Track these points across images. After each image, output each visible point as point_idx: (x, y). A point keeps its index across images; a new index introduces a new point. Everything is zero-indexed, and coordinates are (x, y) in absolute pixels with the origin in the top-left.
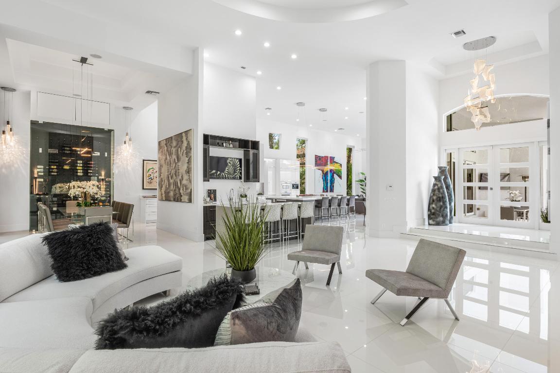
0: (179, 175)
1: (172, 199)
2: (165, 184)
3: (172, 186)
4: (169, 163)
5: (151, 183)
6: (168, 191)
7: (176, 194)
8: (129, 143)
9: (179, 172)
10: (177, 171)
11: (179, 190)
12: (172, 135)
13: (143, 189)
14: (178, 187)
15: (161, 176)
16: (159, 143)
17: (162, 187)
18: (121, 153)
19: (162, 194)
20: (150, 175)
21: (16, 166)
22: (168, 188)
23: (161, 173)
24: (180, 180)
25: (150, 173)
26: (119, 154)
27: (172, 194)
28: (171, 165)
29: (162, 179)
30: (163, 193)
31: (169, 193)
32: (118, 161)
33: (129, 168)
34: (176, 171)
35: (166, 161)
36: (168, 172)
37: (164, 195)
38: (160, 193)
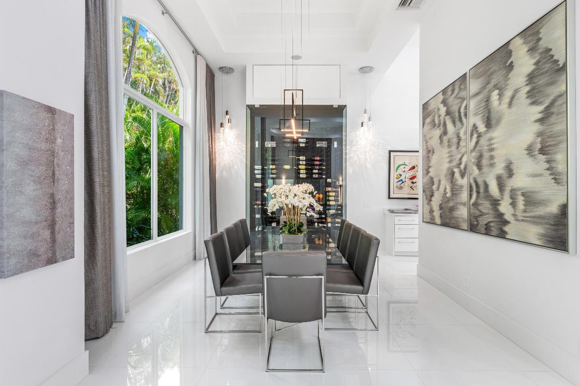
0: (492, 165)
1: (465, 226)
2: (442, 189)
3: (464, 196)
4: (455, 140)
5: (401, 188)
6: (451, 204)
7: (482, 214)
8: (367, 124)
9: (492, 158)
10: (486, 155)
11: (495, 203)
12: (465, 69)
13: (389, 198)
14: (488, 196)
15: (428, 172)
16: (425, 106)
17: (432, 196)
18: (357, 141)
19: (431, 211)
20: (401, 175)
21: (236, 167)
22: (449, 200)
23: (429, 167)
24: (499, 179)
25: (399, 172)
26: (354, 143)
27: (463, 212)
28: (462, 143)
29: (432, 178)
30: (436, 208)
31: (452, 209)
32: (352, 155)
33: (369, 166)
34: (480, 157)
35: (445, 138)
36: (450, 162)
37: (437, 214)
38: (427, 208)
